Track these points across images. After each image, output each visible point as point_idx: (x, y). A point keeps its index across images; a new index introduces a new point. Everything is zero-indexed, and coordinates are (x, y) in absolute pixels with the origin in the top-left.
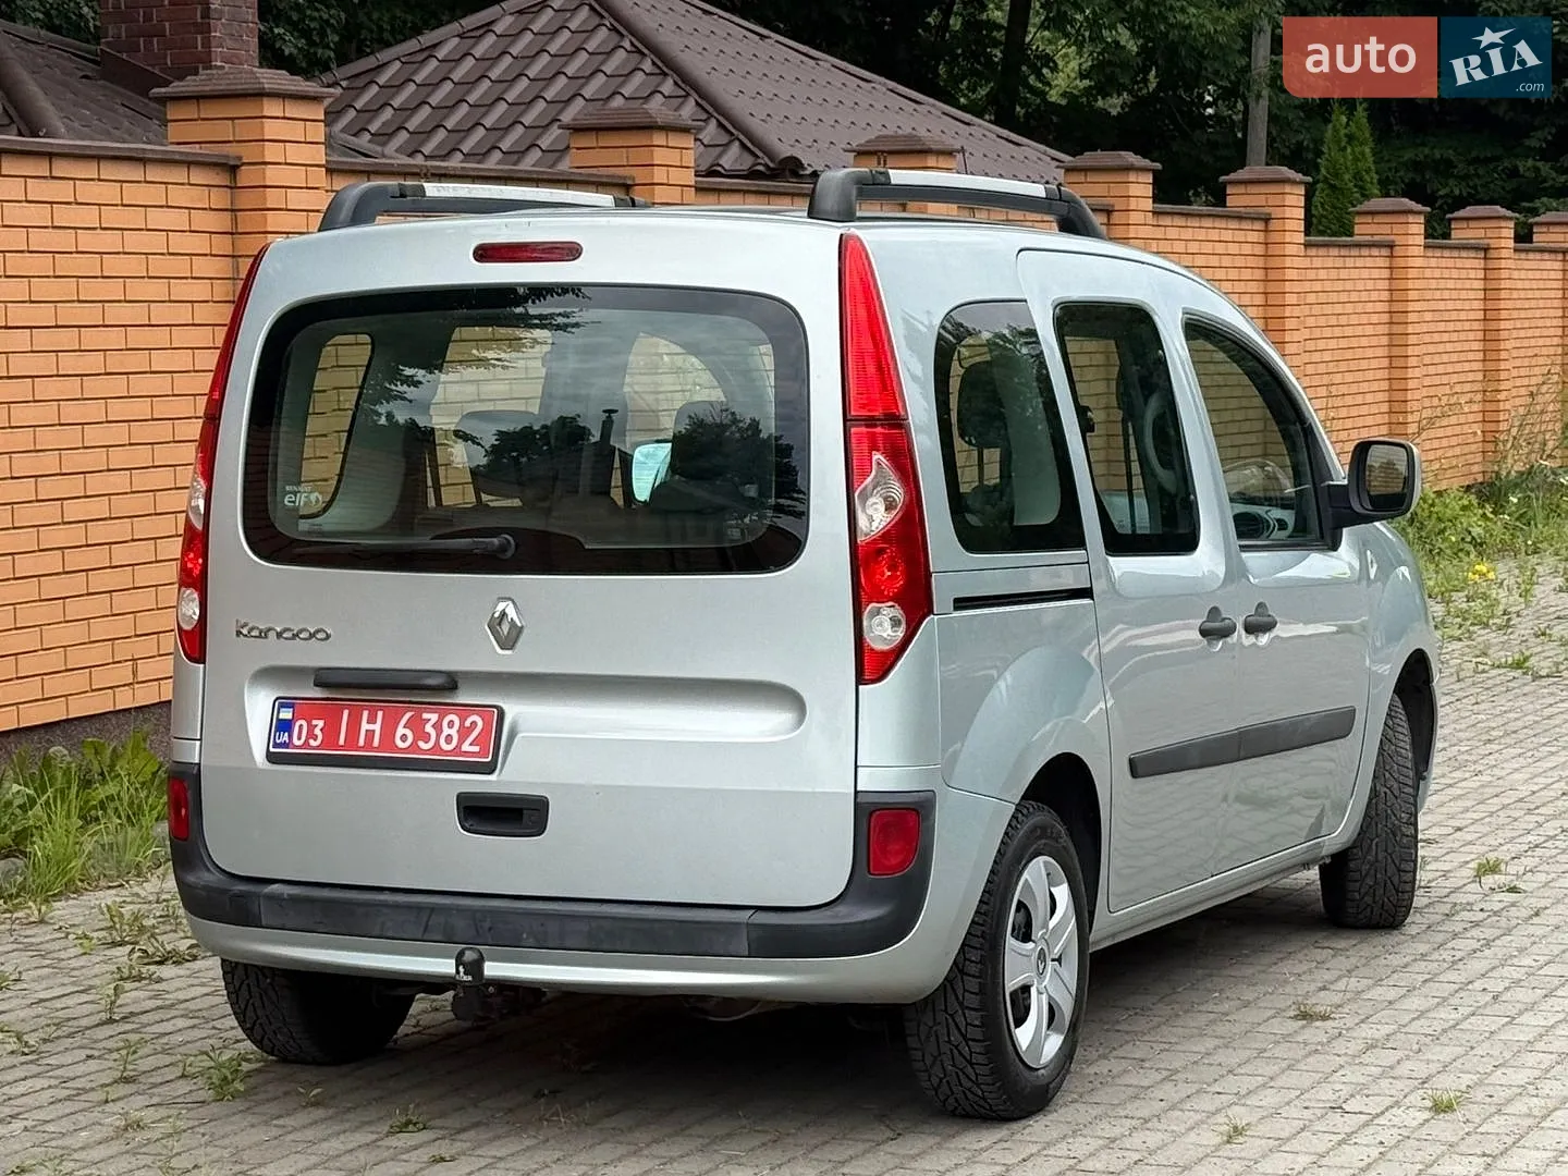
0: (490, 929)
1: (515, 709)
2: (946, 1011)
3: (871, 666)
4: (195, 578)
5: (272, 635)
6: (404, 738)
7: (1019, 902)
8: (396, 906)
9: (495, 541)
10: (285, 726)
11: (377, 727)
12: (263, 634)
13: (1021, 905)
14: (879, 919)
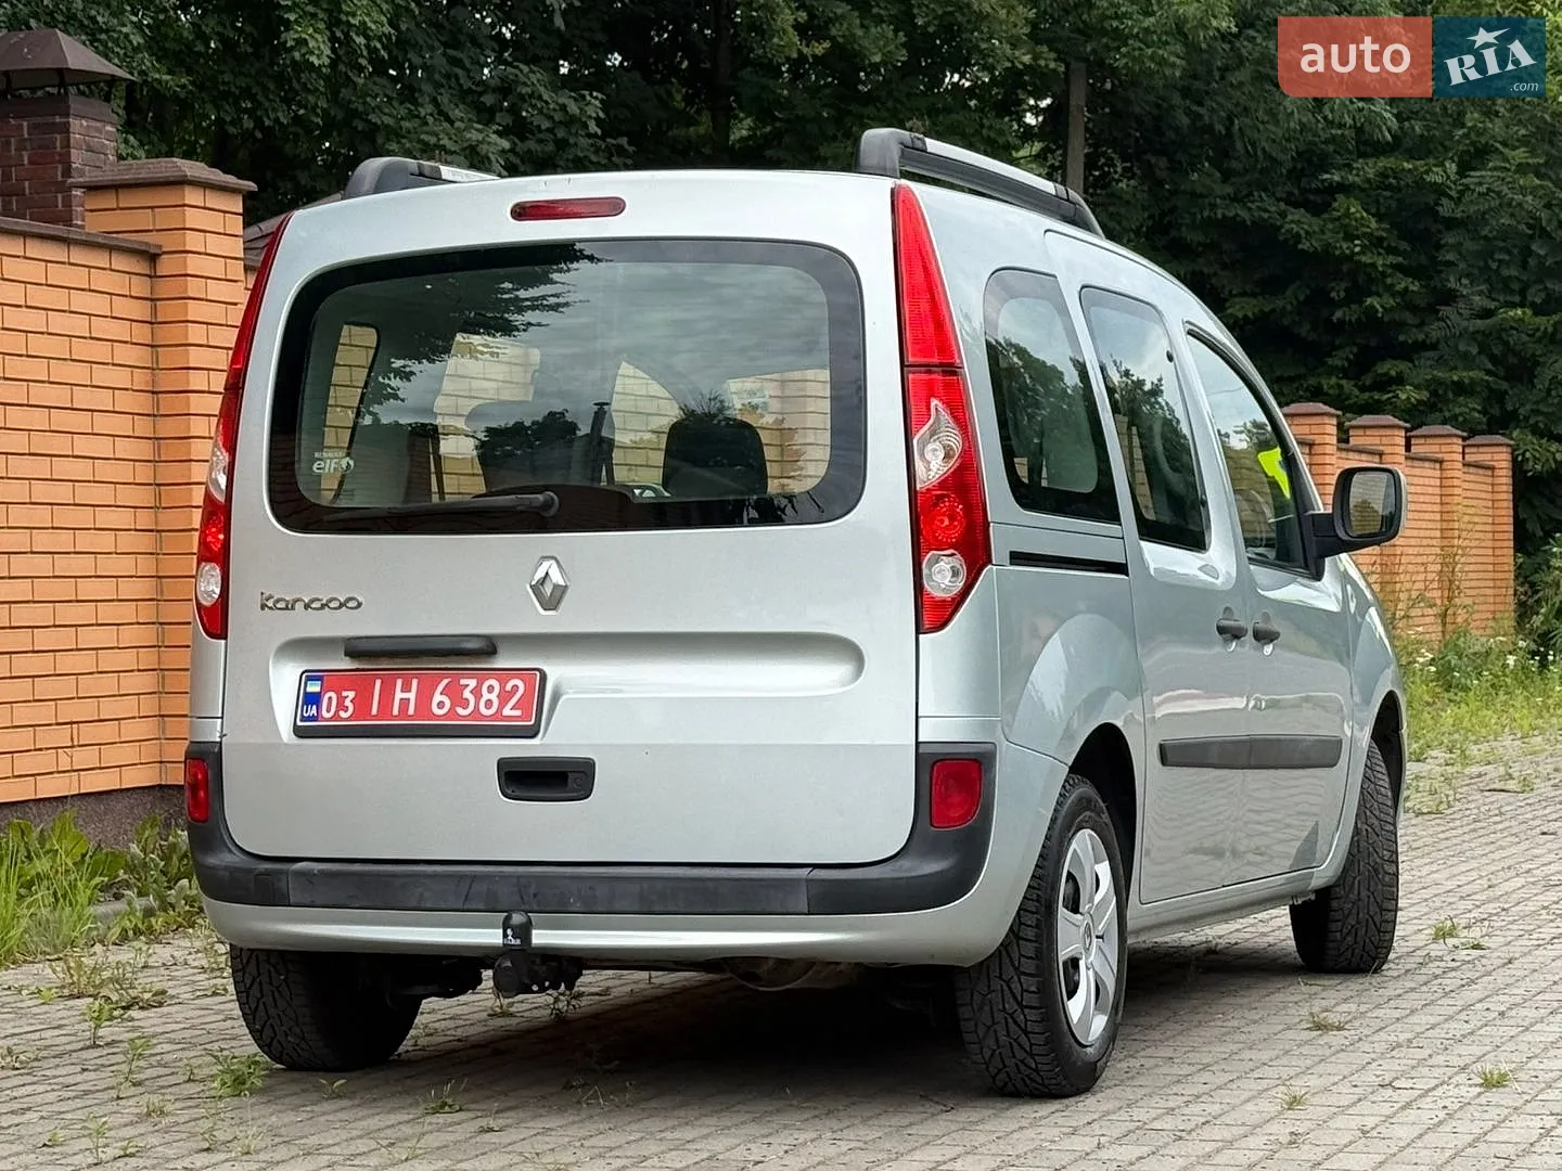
0: (535, 895)
1: (559, 671)
2: (1000, 977)
3: (932, 614)
4: (216, 552)
5: (300, 606)
6: (441, 704)
7: (1069, 873)
8: (435, 876)
9: (540, 497)
10: (312, 699)
11: (412, 696)
12: (289, 607)
13: (1070, 876)
14: (942, 872)
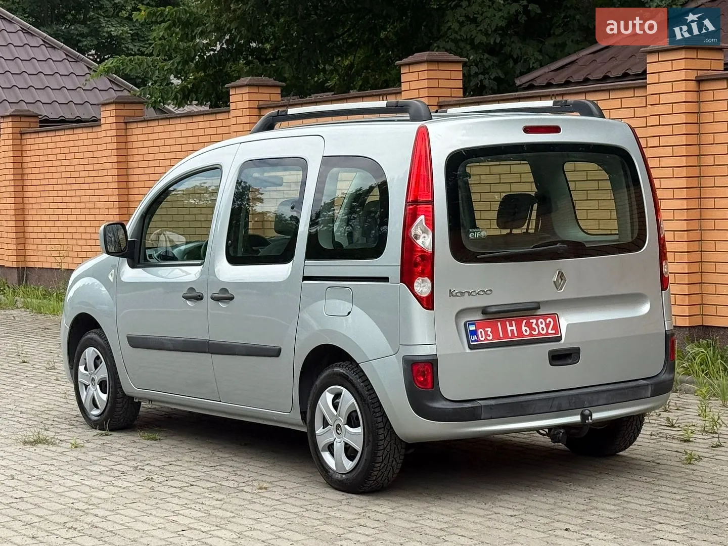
3: (665, 283)
4: (427, 273)
5: (466, 294)
6: (526, 331)
11: (514, 328)
